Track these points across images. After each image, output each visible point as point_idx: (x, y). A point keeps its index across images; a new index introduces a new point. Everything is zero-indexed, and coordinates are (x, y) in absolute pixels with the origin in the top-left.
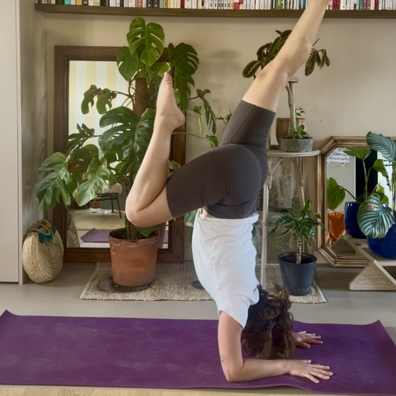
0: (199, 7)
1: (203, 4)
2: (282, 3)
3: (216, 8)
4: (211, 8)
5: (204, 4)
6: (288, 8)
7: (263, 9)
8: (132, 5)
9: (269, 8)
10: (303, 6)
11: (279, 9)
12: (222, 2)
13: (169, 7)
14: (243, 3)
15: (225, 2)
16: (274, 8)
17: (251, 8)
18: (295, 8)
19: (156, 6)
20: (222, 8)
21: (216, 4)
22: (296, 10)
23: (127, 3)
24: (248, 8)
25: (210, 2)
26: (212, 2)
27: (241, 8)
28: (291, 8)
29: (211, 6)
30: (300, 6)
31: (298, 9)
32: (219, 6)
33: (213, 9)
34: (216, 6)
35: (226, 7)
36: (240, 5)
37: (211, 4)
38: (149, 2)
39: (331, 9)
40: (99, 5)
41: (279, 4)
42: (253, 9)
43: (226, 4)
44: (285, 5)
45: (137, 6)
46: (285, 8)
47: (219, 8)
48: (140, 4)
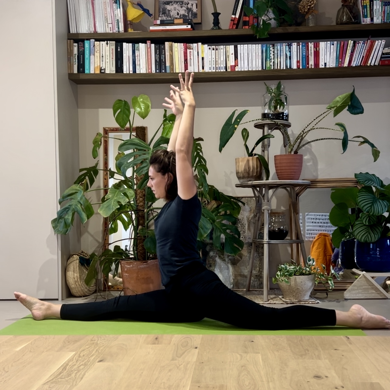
0: (201, 70)
1: (203, 68)
2: (271, 64)
3: (214, 71)
4: (211, 71)
5: (205, 68)
6: (276, 68)
7: (255, 69)
8: (144, 71)
9: (260, 69)
10: (289, 66)
11: (268, 69)
12: (219, 66)
13: (175, 72)
14: (238, 66)
15: (221, 66)
16: (264, 68)
17: (245, 70)
18: (282, 68)
19: (163, 71)
20: (219, 71)
21: (214, 67)
22: (283, 69)
23: (139, 70)
24: (243, 70)
25: (209, 66)
26: (211, 66)
27: (236, 70)
28: (279, 68)
29: (210, 69)
30: (286, 66)
31: (285, 68)
32: (217, 69)
33: (212, 72)
34: (214, 69)
35: (222, 69)
36: (236, 67)
37: (210, 67)
38: (157, 68)
39: (313, 67)
40: (114, 72)
41: (268, 65)
42: (247, 70)
43: (222, 67)
44: (274, 66)
45: (147, 72)
46: (274, 68)
47: (217, 71)
48: (150, 70)
